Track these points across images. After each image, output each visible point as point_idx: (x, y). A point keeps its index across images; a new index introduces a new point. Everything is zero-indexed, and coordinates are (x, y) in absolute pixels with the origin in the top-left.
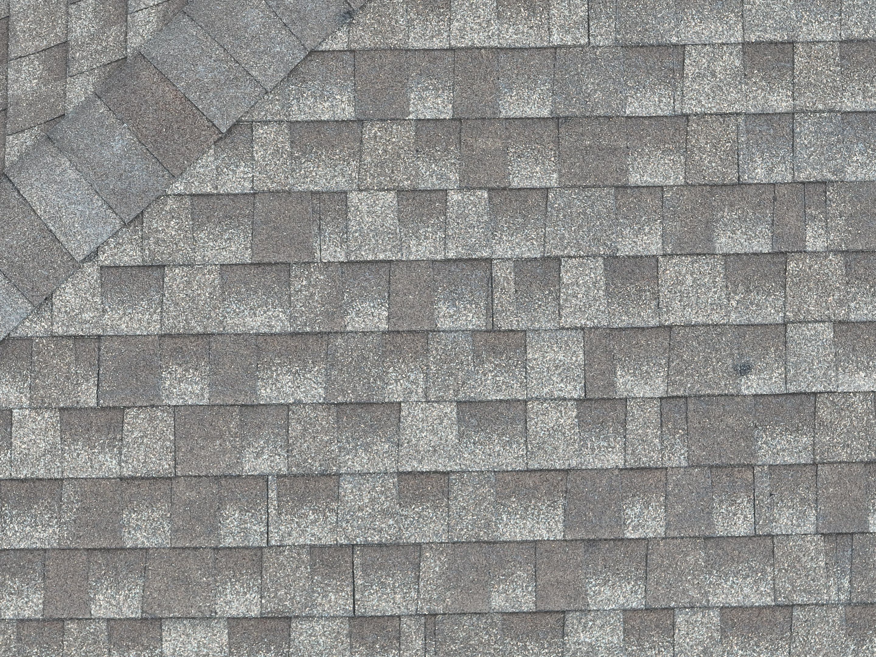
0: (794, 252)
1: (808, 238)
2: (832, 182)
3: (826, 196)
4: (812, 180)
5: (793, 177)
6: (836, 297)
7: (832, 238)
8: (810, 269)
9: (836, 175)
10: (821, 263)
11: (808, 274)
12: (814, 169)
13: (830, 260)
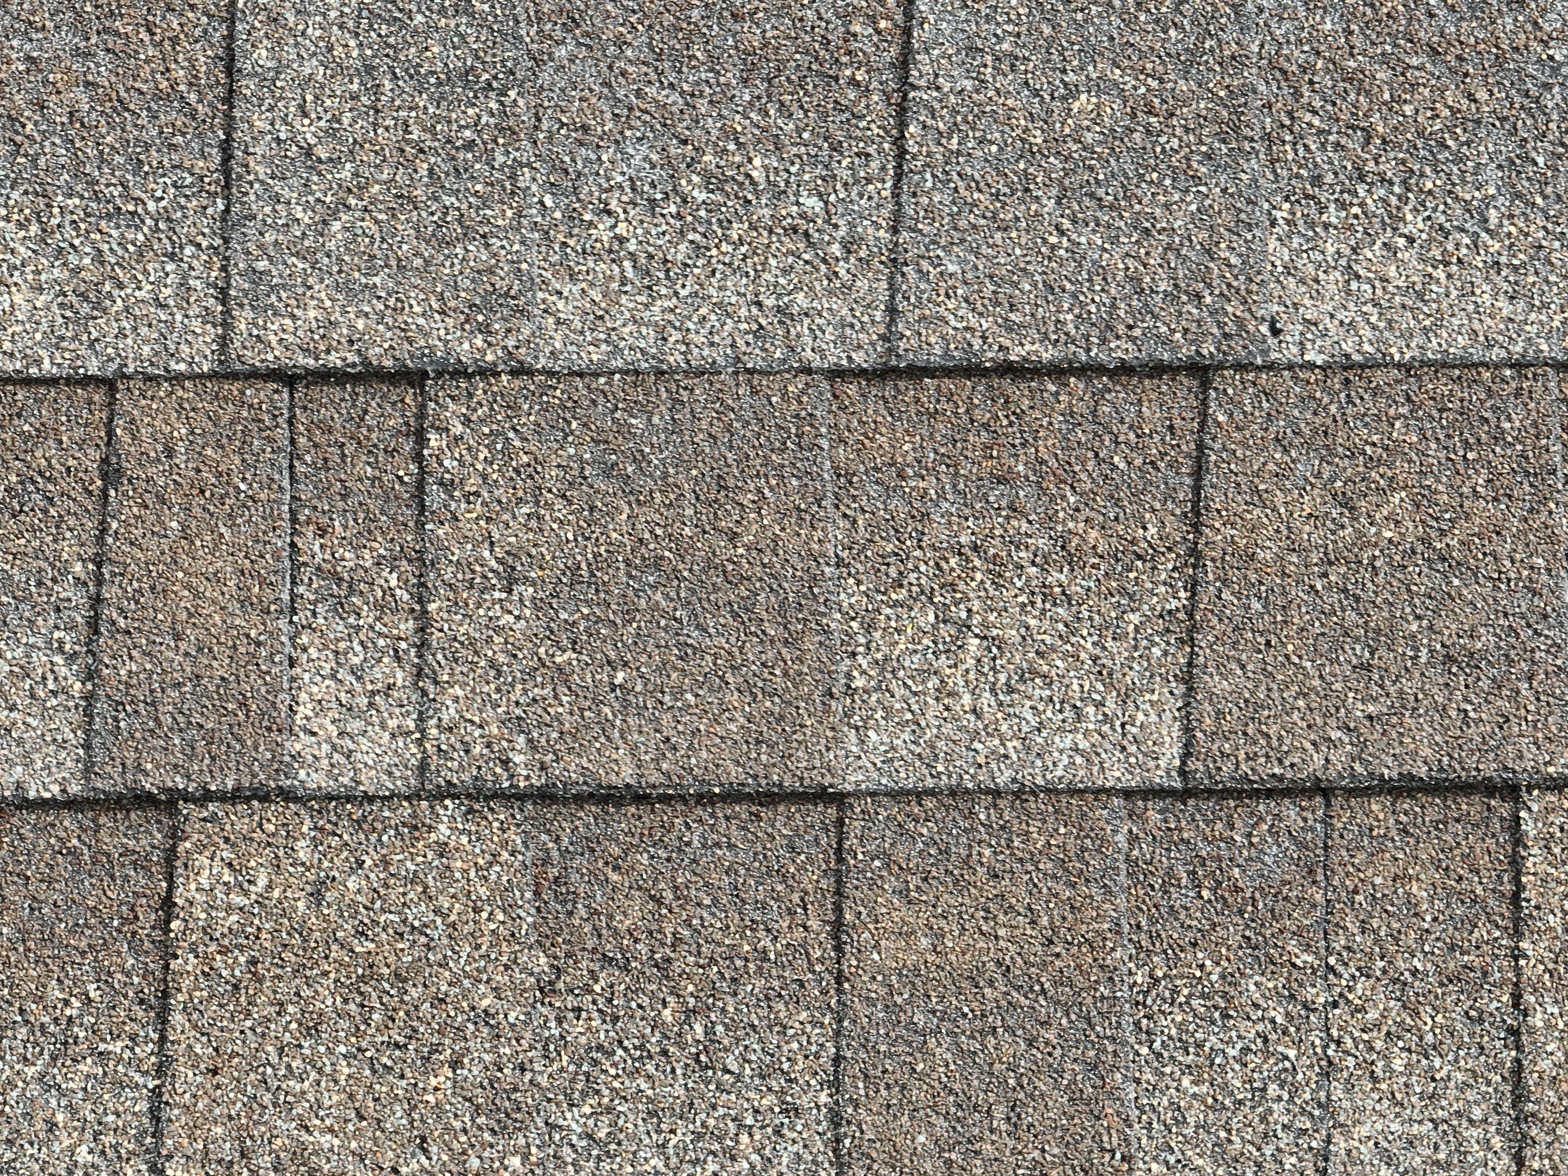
0: (222, 797)
1: (304, 710)
2: (460, 372)
3: (418, 458)
4: (334, 360)
5: (224, 342)
6: (472, 1072)
7: (449, 714)
8: (317, 896)
9: (485, 329)
10: (385, 862)
11: (303, 931)
12: (349, 290)
13: (442, 850)
